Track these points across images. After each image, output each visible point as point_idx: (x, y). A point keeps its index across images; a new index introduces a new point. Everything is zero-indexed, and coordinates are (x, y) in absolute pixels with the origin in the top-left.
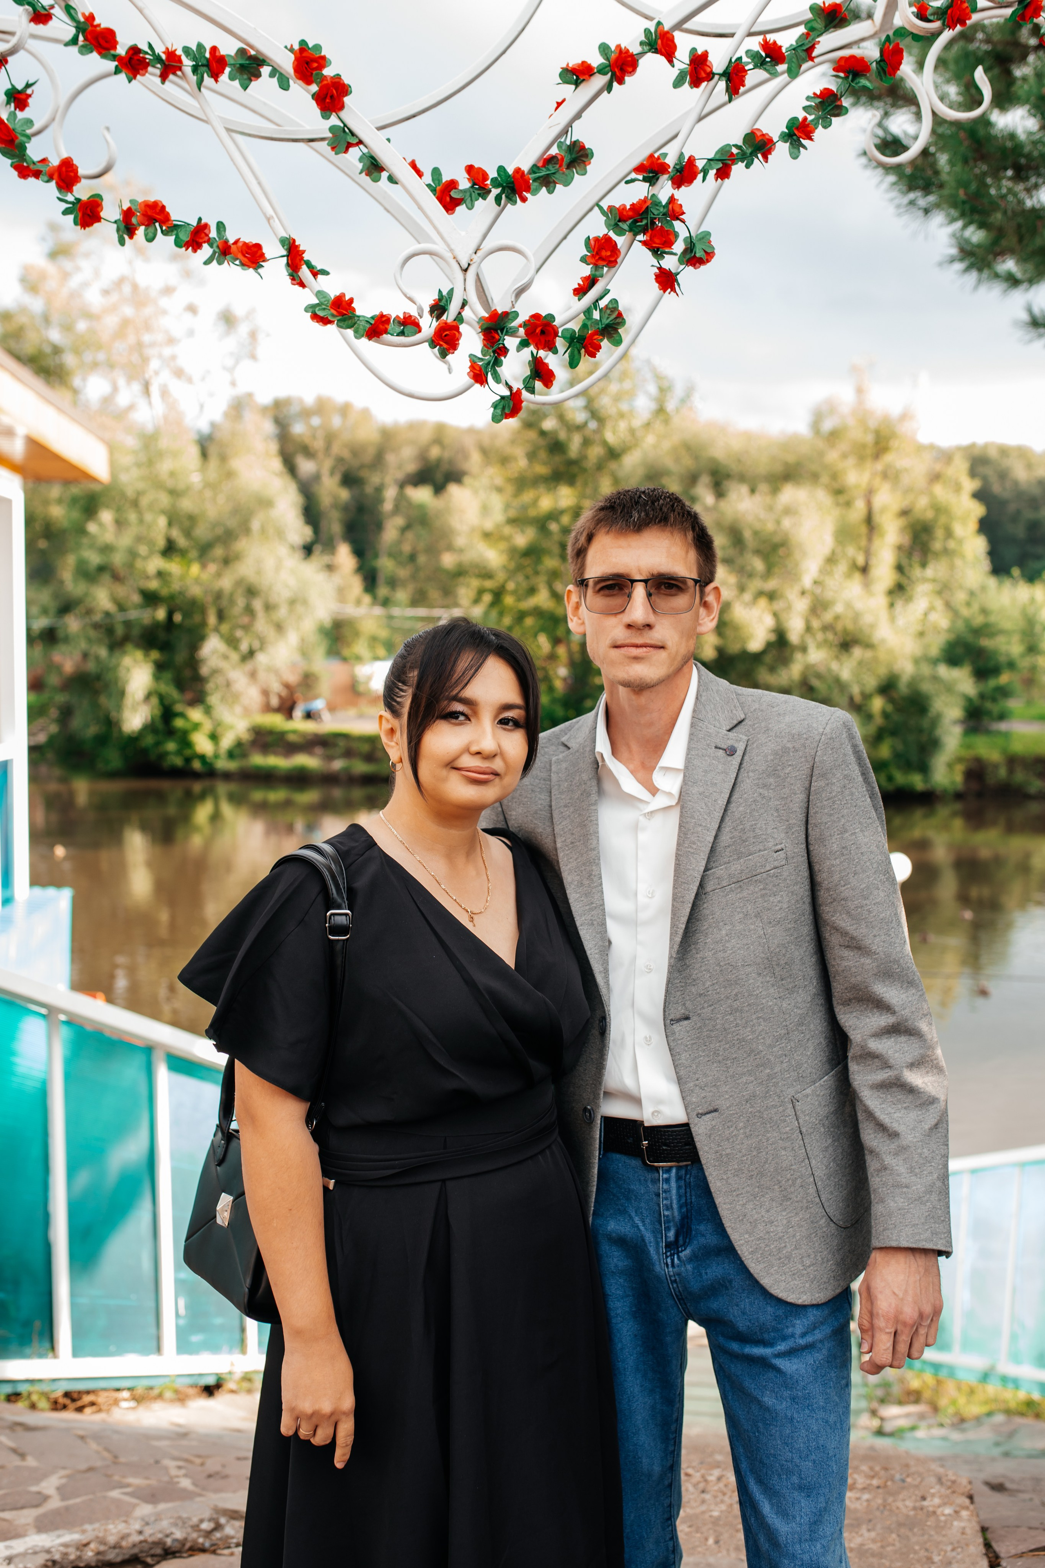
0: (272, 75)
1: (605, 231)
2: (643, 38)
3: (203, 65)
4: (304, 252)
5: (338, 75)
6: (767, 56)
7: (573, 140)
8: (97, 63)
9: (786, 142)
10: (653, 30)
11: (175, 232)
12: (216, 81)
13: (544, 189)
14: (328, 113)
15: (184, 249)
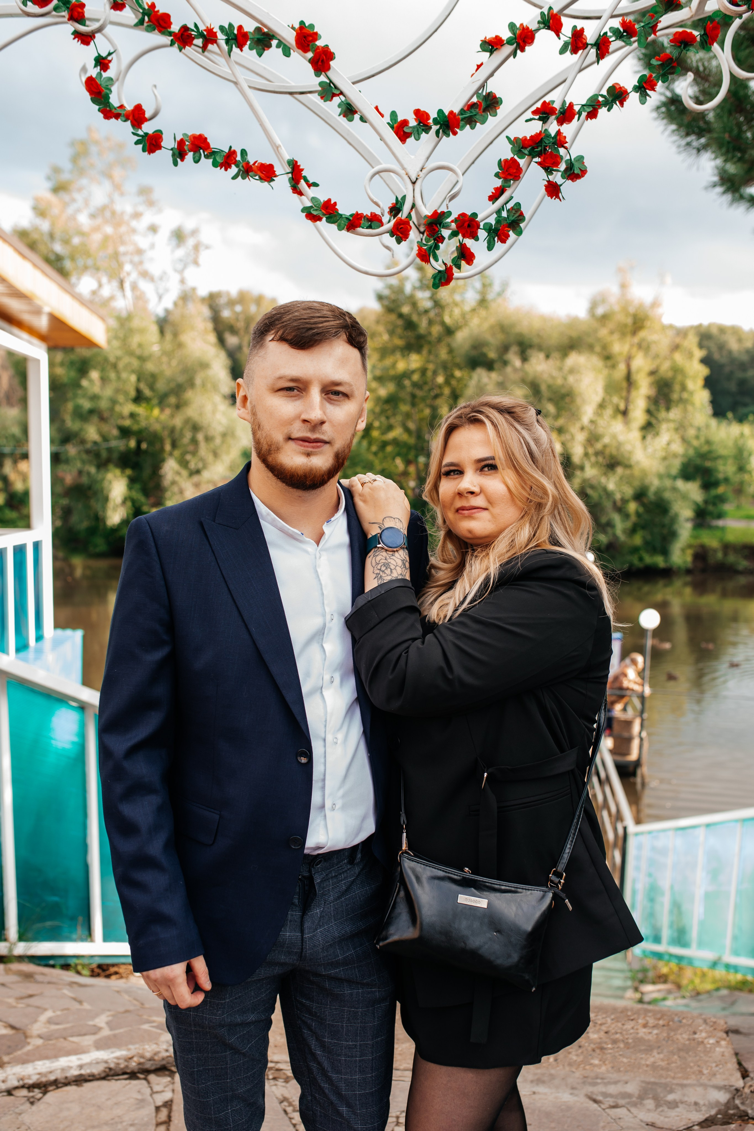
0: (278, 46)
1: (512, 156)
2: (539, 19)
3: (232, 39)
4: (302, 170)
5: (327, 45)
6: (624, 32)
7: (488, 91)
8: (157, 38)
9: (637, 92)
10: (546, 13)
11: (213, 157)
12: (242, 50)
13: (468, 126)
14: (319, 73)
15: (219, 168)
